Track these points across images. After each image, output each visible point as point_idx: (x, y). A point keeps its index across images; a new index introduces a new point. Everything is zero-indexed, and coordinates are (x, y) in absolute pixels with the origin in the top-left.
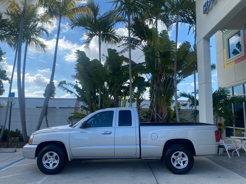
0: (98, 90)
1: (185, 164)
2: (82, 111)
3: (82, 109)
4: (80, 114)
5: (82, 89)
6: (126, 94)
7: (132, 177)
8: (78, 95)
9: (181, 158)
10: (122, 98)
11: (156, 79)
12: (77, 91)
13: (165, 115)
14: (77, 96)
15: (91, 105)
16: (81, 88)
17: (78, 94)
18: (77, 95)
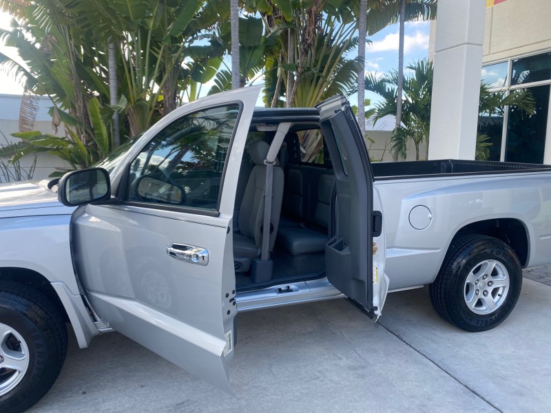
0: (100, 56)
1: (497, 297)
2: (56, 126)
3: (57, 120)
4: (46, 136)
5: (41, 48)
6: (197, 75)
7: (351, 368)
8: (29, 70)
9: (487, 280)
10: (185, 88)
11: (293, 31)
12: (24, 55)
13: (312, 143)
14: (26, 73)
15: (85, 107)
16: (38, 46)
17: (28, 64)
18: (24, 70)
